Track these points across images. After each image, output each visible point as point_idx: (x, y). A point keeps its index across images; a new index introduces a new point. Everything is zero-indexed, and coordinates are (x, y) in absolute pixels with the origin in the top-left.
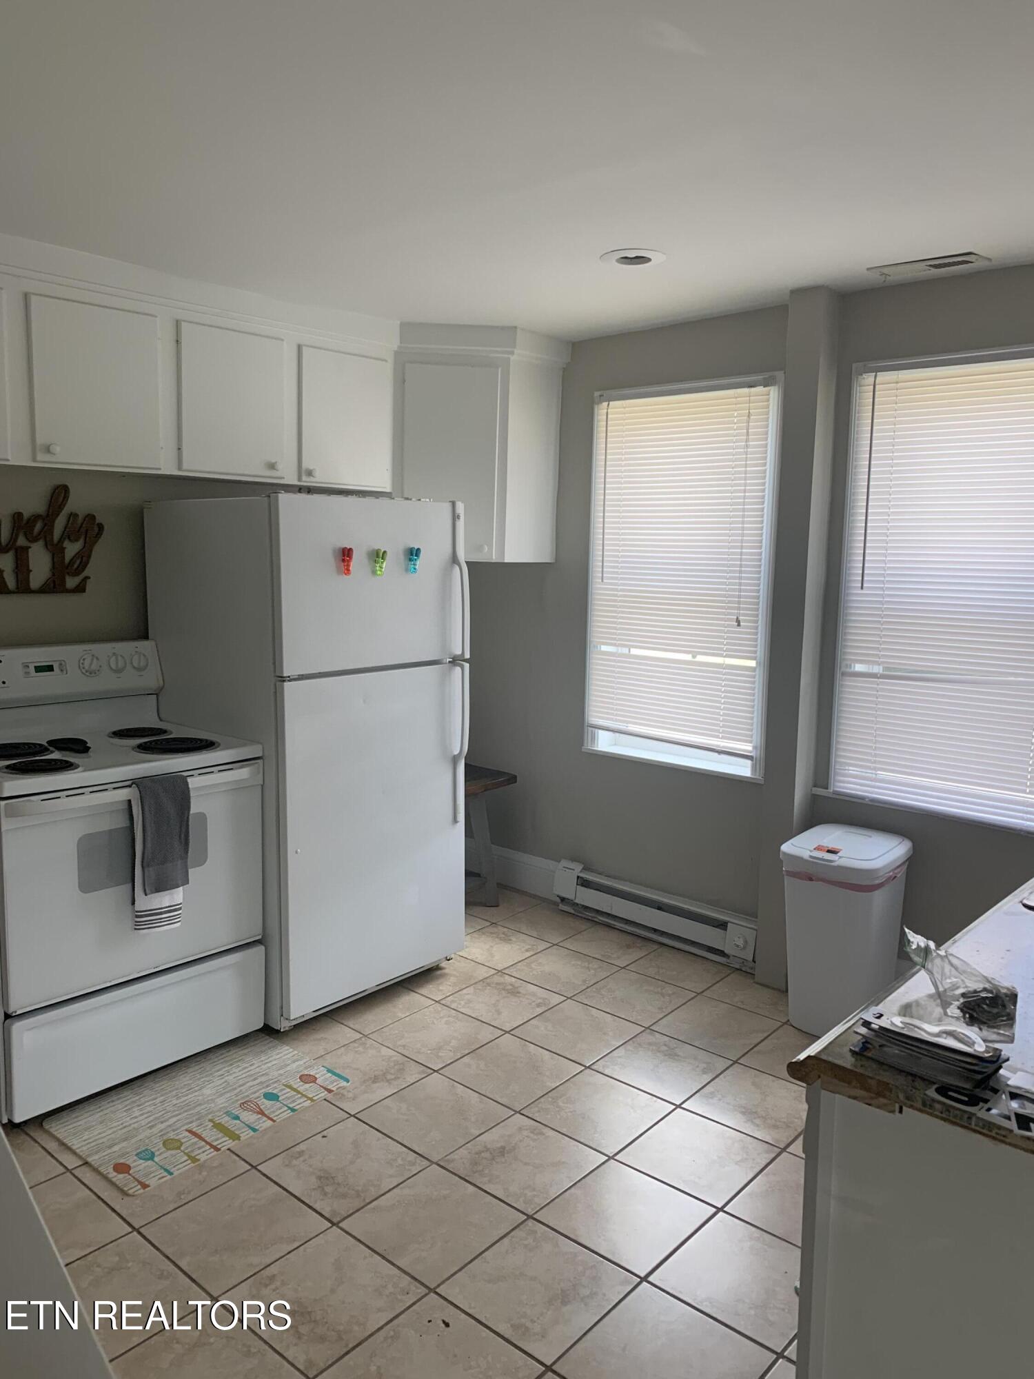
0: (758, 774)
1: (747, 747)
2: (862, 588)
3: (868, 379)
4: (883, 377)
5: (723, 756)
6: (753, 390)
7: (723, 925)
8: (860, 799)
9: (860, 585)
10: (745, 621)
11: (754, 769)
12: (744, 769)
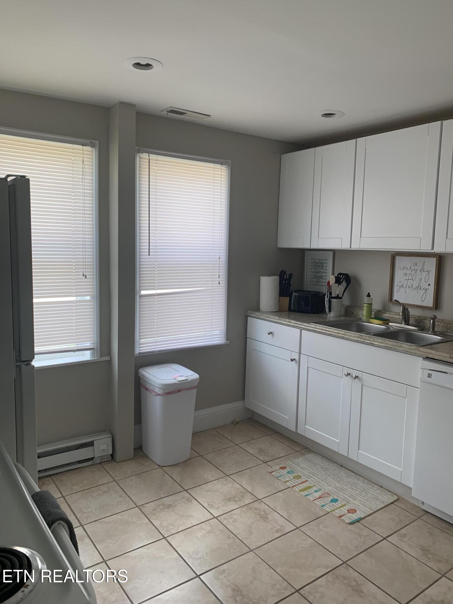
0: (96, 356)
1: (88, 345)
2: (149, 255)
3: (145, 156)
4: (153, 157)
5: (76, 353)
6: (85, 148)
7: (91, 444)
8: (151, 353)
9: (148, 254)
10: (89, 275)
11: (93, 355)
12: (87, 356)
